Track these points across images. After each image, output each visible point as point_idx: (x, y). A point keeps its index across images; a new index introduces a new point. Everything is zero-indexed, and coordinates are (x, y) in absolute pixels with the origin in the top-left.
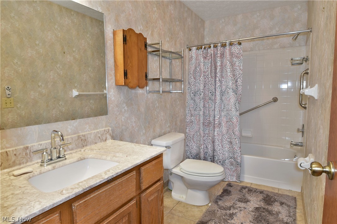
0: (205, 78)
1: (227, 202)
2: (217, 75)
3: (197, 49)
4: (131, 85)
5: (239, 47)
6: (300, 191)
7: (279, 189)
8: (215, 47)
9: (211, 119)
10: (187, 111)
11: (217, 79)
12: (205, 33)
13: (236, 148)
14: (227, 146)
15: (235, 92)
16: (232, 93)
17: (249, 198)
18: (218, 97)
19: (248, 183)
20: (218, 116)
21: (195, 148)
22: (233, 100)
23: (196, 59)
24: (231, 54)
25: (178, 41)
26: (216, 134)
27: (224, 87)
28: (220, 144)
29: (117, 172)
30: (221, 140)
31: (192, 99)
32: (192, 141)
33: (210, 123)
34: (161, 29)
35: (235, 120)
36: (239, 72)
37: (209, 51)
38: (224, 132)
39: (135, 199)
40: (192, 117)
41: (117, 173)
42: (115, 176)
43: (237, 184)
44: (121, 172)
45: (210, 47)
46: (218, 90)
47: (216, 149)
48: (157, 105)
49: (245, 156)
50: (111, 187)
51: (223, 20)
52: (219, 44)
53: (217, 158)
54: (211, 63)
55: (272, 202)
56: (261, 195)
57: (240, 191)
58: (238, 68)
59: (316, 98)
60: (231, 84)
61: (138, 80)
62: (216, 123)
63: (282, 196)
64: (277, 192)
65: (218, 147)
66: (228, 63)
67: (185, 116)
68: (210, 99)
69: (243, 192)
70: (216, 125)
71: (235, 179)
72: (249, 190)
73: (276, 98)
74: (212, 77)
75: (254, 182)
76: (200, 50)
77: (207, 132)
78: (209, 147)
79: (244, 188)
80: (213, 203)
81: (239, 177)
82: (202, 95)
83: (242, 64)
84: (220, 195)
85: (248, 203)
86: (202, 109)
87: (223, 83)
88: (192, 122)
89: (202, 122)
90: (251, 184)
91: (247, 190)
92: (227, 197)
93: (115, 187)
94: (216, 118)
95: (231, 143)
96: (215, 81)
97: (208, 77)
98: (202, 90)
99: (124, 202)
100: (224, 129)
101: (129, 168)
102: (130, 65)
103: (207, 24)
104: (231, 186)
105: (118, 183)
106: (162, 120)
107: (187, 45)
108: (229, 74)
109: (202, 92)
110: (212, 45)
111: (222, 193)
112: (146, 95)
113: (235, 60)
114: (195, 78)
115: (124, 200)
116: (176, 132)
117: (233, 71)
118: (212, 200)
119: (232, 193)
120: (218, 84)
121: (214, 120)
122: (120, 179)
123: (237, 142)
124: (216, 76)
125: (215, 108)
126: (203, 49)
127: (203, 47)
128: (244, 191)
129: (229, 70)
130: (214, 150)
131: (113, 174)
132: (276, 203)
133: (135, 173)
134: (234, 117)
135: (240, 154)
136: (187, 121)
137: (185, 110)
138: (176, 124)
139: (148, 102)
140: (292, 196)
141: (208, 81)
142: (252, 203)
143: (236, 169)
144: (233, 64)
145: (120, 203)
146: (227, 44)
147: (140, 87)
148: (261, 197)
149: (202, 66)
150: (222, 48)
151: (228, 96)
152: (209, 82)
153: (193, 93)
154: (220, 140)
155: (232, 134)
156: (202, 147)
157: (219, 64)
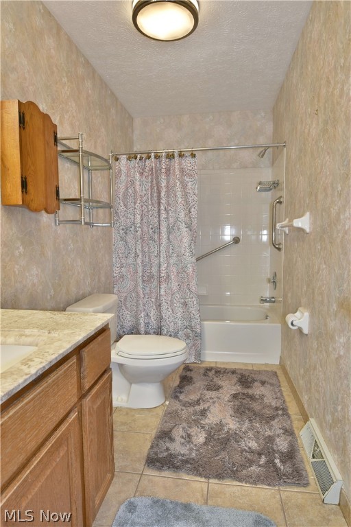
0: (142, 206)
1: (191, 394)
2: (162, 201)
3: (129, 159)
4: (33, 205)
5: (192, 160)
6: (278, 363)
7: (252, 365)
8: (157, 157)
9: (154, 270)
10: (114, 259)
11: (162, 207)
12: (135, 138)
13: (193, 312)
14: (179, 311)
15: (189, 226)
16: (185, 230)
17: (220, 383)
18: (164, 236)
19: (210, 362)
20: (165, 265)
21: (128, 318)
22: (186, 241)
23: (127, 175)
24: (182, 171)
25: (99, 141)
26: (162, 292)
27: (171, 220)
28: (170, 308)
29: (50, 360)
30: (171, 301)
31: (122, 239)
32: (123, 307)
33: (151, 276)
34: (74, 117)
35: (190, 270)
36: (193, 198)
37: (147, 163)
38: (175, 288)
39: (76, 409)
40: (123, 269)
41: (51, 362)
42: (47, 368)
43: (197, 365)
44: (56, 358)
45: (149, 157)
46: (164, 224)
47: (164, 316)
48: (72, 246)
49: (205, 323)
50: (42, 391)
51: (162, 121)
52: (164, 154)
53: (166, 330)
54: (152, 182)
55: (251, 383)
56: (234, 375)
57: (204, 375)
58: (191, 191)
59: (308, 231)
60: (183, 216)
61: (46, 198)
62: (163, 275)
63: (259, 372)
64: (251, 368)
65: (166, 313)
66: (179, 183)
67: (112, 266)
68: (152, 238)
69: (209, 376)
70: (162, 280)
71: (193, 358)
72: (216, 372)
73: (238, 238)
74: (153, 204)
75: (219, 360)
76: (133, 161)
77: (147, 291)
78: (152, 314)
79: (208, 370)
80: (172, 400)
81: (199, 355)
82: (139, 232)
83: (196, 186)
84: (178, 386)
85: (220, 390)
86: (140, 254)
87: (170, 214)
88: (122, 277)
89: (141, 274)
90: (216, 362)
91: (213, 372)
92: (189, 386)
93: (47, 389)
94: (163, 268)
95: (185, 304)
96: (159, 210)
97: (145, 203)
98: (139, 225)
99: (61, 417)
100: (174, 285)
101: (67, 350)
102: (32, 168)
103: (137, 122)
104: (191, 370)
105: (53, 381)
106: (79, 273)
107: (112, 152)
108: (180, 200)
109: (140, 227)
110: (153, 155)
111: (181, 382)
112: (54, 227)
113: (187, 180)
114: (125, 205)
115: (62, 413)
116: (99, 293)
117: (185, 195)
118: (167, 396)
119: (195, 379)
120: (163, 216)
121: (159, 271)
122: (55, 373)
123: (195, 303)
124: (159, 203)
125: (160, 252)
126: (138, 159)
127: (139, 156)
128: (210, 374)
129: (179, 194)
130: (161, 318)
131: (44, 364)
132: (256, 384)
133: (75, 360)
134: (189, 266)
135: (199, 320)
136: (115, 275)
137: (111, 258)
138: (99, 281)
139: (58, 241)
140: (272, 371)
141: (146, 210)
142: (225, 389)
143: (194, 344)
144: (184, 186)
145: (56, 420)
146: (176, 155)
147: (47, 212)
148: (234, 379)
149: (138, 187)
150: (167, 160)
151: (179, 233)
152: (148, 212)
153: (123, 229)
154: (169, 302)
155: (187, 291)
156: (142, 315)
157: (164, 184)
